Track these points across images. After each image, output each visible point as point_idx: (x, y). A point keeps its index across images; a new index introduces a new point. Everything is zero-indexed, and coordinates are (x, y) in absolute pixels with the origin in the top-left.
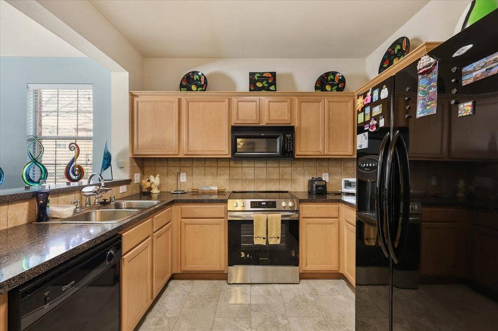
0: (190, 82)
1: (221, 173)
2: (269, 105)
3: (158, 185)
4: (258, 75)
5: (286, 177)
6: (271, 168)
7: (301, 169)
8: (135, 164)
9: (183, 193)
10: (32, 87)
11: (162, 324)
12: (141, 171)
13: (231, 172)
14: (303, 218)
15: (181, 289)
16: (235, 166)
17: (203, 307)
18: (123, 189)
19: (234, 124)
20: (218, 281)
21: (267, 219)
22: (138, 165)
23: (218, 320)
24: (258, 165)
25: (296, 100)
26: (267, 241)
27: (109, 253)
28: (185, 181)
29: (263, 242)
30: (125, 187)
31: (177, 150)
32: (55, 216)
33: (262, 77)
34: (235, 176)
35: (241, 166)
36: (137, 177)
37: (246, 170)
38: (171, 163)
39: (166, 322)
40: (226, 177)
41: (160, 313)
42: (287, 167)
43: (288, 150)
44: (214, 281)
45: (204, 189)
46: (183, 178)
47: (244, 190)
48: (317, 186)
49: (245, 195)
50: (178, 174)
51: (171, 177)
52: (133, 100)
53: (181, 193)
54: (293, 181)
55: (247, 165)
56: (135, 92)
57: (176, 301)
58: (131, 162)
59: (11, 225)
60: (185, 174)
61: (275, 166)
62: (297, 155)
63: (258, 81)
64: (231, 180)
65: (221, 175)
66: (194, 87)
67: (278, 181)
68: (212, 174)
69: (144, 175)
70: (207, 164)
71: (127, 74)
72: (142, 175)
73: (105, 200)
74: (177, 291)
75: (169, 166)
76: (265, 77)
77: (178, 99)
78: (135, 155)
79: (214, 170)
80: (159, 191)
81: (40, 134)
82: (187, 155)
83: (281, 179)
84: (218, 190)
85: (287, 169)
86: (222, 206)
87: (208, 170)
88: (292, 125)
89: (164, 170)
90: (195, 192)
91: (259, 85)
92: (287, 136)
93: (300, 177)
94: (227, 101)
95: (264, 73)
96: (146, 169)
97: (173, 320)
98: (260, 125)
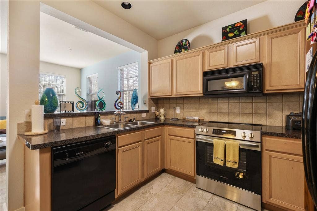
0: (181, 47)
1: (202, 107)
2: (236, 49)
3: (164, 115)
4: (230, 27)
5: (259, 112)
6: (244, 104)
7: (278, 104)
8: (152, 102)
9: (176, 120)
10: (120, 68)
11: (146, 194)
12: (157, 106)
13: (209, 107)
14: (267, 150)
15: (167, 179)
16: (212, 102)
17: (172, 195)
18: (144, 115)
19: (207, 70)
20: (191, 183)
21: (225, 145)
22: (153, 102)
23: (176, 208)
24: (231, 102)
25: (266, 39)
26: (225, 164)
27: (106, 144)
28: (179, 112)
29: (221, 163)
30: (145, 114)
31: (171, 93)
32: (103, 124)
33: (233, 27)
34: (212, 110)
35: (217, 102)
36: (153, 109)
37: (221, 106)
38: (172, 101)
39: (147, 195)
40: (205, 110)
41: (148, 188)
42: (261, 102)
43: (255, 86)
44: (188, 182)
45: (189, 118)
46: (178, 111)
47: (219, 121)
48: (294, 122)
49: (220, 125)
50: (175, 108)
51: (171, 110)
52: (150, 66)
53: (175, 120)
54: (268, 115)
55: (222, 102)
56: (151, 61)
57: (160, 185)
58: (149, 101)
59: (87, 126)
60: (179, 108)
61: (248, 101)
62: (267, 90)
63: (230, 32)
64: (209, 112)
65: (201, 109)
66: (183, 50)
67: (252, 114)
68: (196, 108)
69: (158, 108)
70: (193, 101)
71: (147, 52)
72: (157, 108)
73: (131, 120)
74: (164, 180)
75: (171, 103)
76: (236, 27)
77: (171, 60)
78: (151, 97)
79: (197, 106)
80: (164, 118)
81: (123, 89)
82: (176, 95)
83: (255, 114)
84: (199, 120)
85: (261, 104)
86: (192, 130)
87: (193, 105)
88: (261, 62)
89: (168, 105)
90: (184, 120)
91: (231, 35)
92: (253, 73)
93: (277, 112)
94: (201, 54)
95: (235, 24)
96: (159, 105)
97: (152, 195)
98: (229, 67)
